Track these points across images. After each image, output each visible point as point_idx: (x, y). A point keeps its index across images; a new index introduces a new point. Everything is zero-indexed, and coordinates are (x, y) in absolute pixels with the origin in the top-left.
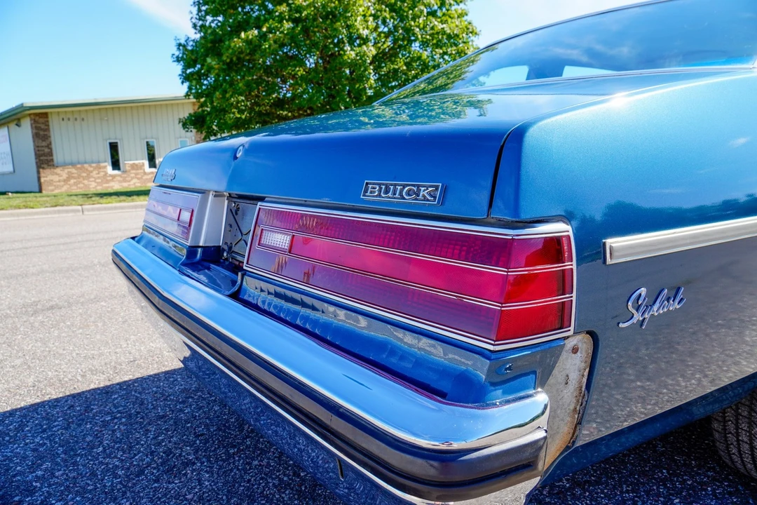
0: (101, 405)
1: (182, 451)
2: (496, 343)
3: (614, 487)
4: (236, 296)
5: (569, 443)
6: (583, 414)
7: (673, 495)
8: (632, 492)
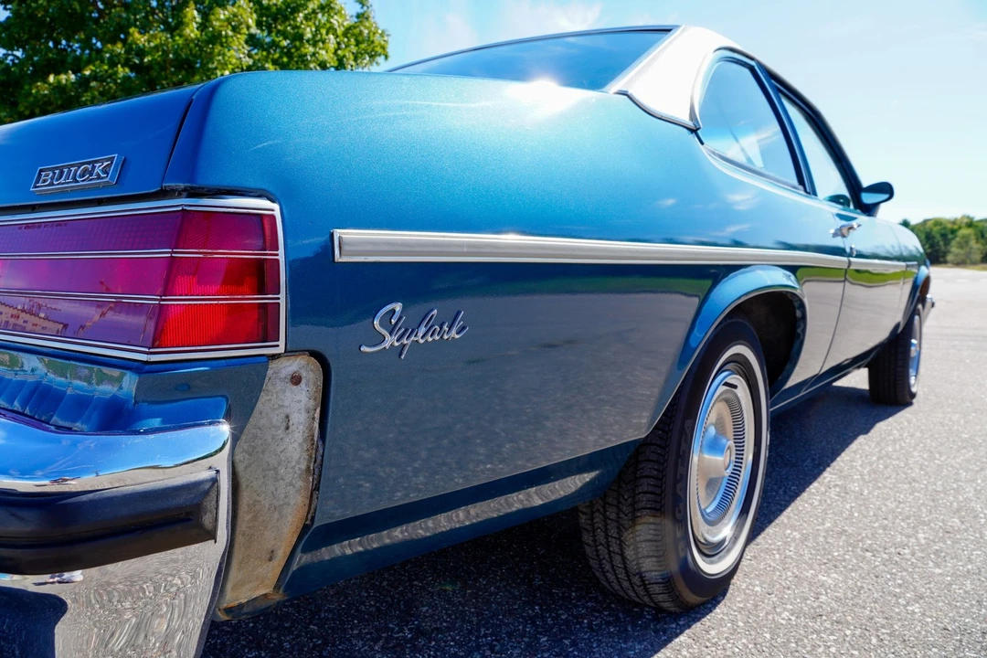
2: (151, 350)
3: (470, 632)
5: (307, 520)
6: (320, 476)
7: (541, 634)
8: (491, 635)
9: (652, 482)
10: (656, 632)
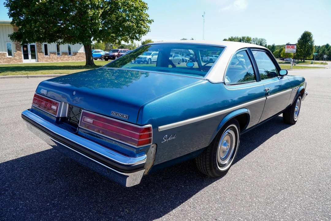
0: (17, 165)
1: (51, 177)
2: (137, 146)
3: (173, 179)
4: (77, 134)
5: (153, 165)
6: (155, 159)
7: (187, 180)
8: (177, 180)
9: (209, 154)
10: (210, 181)
